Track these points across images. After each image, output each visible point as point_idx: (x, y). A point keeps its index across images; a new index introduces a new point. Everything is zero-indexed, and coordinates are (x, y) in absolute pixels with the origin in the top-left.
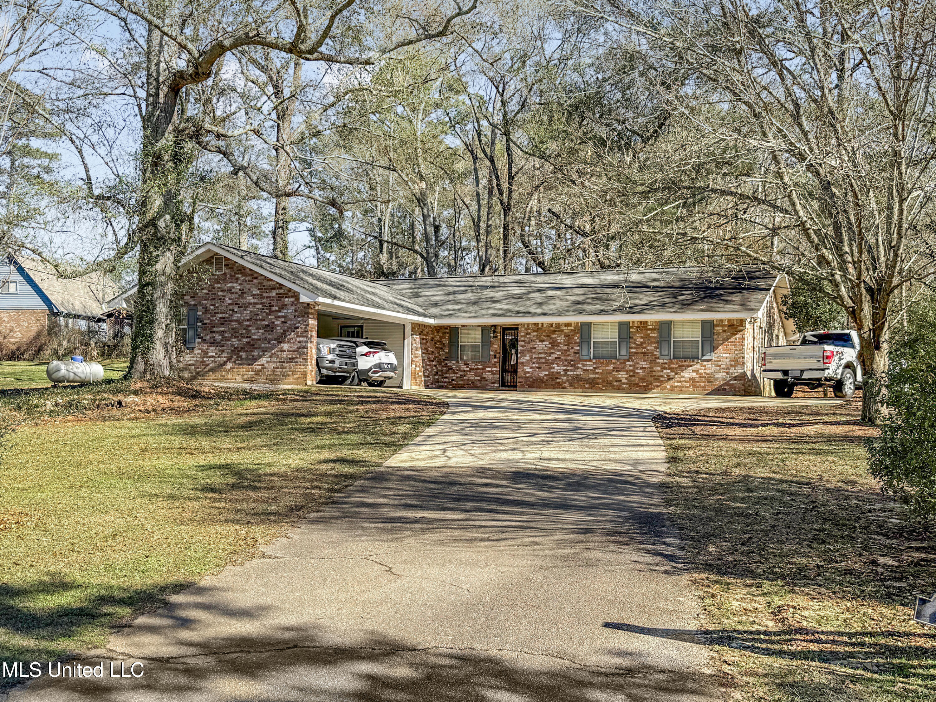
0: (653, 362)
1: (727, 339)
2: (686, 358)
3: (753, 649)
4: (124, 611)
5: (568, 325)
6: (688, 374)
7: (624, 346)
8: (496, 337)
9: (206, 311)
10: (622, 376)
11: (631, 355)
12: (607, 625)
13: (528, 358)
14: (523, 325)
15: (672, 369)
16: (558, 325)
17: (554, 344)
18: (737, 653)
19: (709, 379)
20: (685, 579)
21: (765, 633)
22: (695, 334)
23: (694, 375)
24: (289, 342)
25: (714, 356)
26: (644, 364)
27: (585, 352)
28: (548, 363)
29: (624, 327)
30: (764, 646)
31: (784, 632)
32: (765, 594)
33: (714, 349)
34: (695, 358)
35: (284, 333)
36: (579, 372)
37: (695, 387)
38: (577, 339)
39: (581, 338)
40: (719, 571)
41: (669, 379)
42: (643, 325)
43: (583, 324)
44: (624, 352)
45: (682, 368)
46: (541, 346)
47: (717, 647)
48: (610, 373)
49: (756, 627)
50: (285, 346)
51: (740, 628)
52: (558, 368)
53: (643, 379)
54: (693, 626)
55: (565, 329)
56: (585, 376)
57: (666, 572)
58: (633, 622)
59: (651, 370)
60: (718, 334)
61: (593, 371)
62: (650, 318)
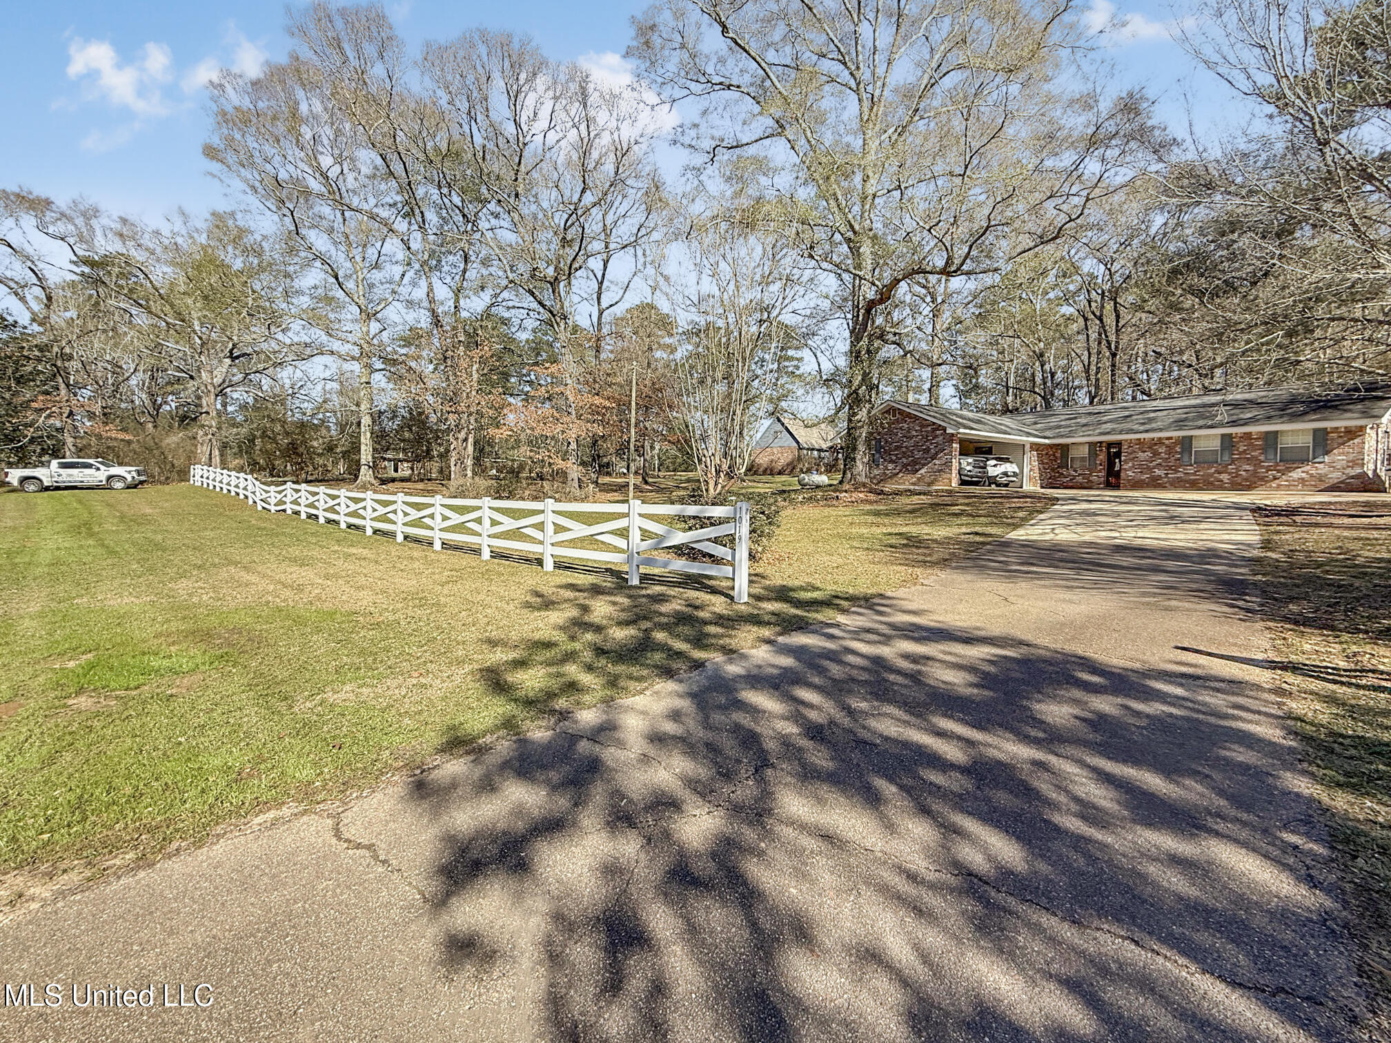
0: (1257, 466)
1: (1343, 444)
2: (1294, 461)
3: (1317, 678)
4: (845, 604)
5: (1169, 438)
6: (1297, 474)
7: (1226, 453)
8: (1101, 450)
9: (887, 442)
10: (1224, 477)
11: (1233, 460)
12: (1177, 648)
13: (1130, 465)
14: (1126, 440)
15: (1278, 471)
16: (1160, 439)
17: (1156, 454)
18: (1300, 678)
19: (1321, 478)
20: (1260, 625)
21: (1333, 669)
22: (1308, 440)
23: (1304, 475)
25: (1327, 459)
26: (1248, 467)
27: (1186, 459)
28: (1150, 469)
29: (1227, 440)
30: (1331, 677)
31: (1355, 671)
32: (1341, 643)
33: (1327, 453)
34: (1305, 461)
35: (937, 454)
36: (1179, 475)
37: (1304, 485)
38: (1178, 449)
39: (1182, 448)
40: (1296, 623)
41: (1275, 478)
42: (1248, 436)
43: (1185, 437)
44: (1226, 458)
45: (1289, 470)
46: (1143, 456)
47: (1279, 672)
48: (1212, 475)
49: (1325, 664)
50: (937, 462)
51: (1307, 662)
52: (1159, 472)
53: (1246, 480)
54: (1260, 656)
55: (1167, 442)
56: (1187, 478)
57: (1240, 619)
58: (1202, 648)
59: (1255, 472)
60: (1333, 439)
61: (1194, 474)
62: (1254, 429)
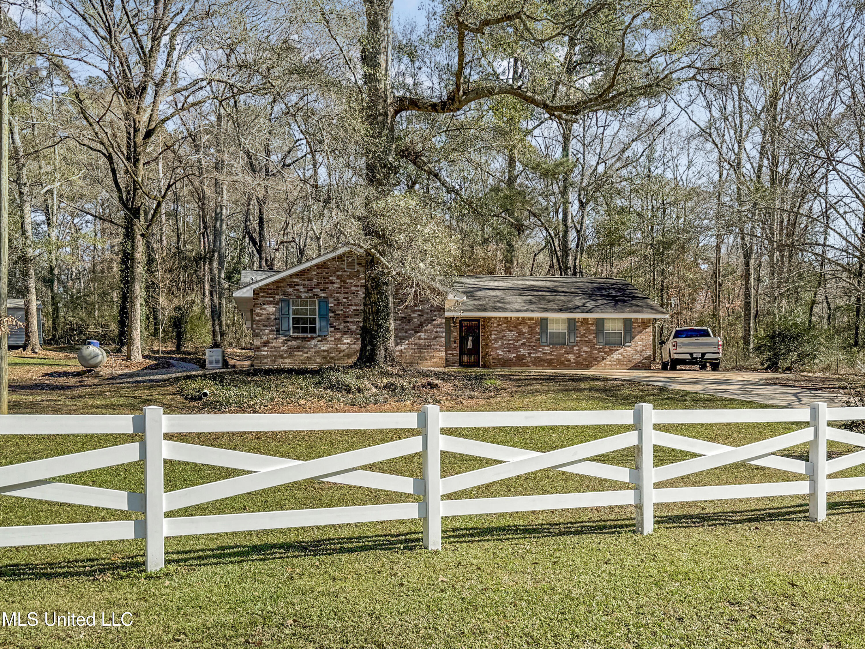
0: (592, 347)
1: (640, 332)
2: (614, 344)
5: (531, 319)
6: (616, 355)
7: (572, 335)
8: (455, 326)
9: (339, 303)
10: (571, 357)
11: (577, 342)
13: (500, 343)
14: (495, 318)
15: (605, 352)
16: (523, 319)
17: (521, 333)
19: (629, 359)
22: (619, 328)
23: (620, 356)
24: (426, 332)
25: (632, 344)
26: (586, 349)
27: (544, 340)
28: (516, 348)
29: (571, 322)
33: (632, 338)
34: (620, 345)
35: (421, 324)
36: (539, 354)
37: (620, 365)
38: (538, 329)
39: (541, 329)
41: (604, 359)
42: (586, 320)
43: (543, 319)
44: (572, 340)
45: (612, 351)
46: (510, 335)
48: (562, 355)
50: (423, 336)
52: (523, 351)
53: (585, 360)
55: (529, 322)
56: (544, 357)
59: (591, 353)
60: (635, 328)
61: (550, 354)
62: (590, 316)
